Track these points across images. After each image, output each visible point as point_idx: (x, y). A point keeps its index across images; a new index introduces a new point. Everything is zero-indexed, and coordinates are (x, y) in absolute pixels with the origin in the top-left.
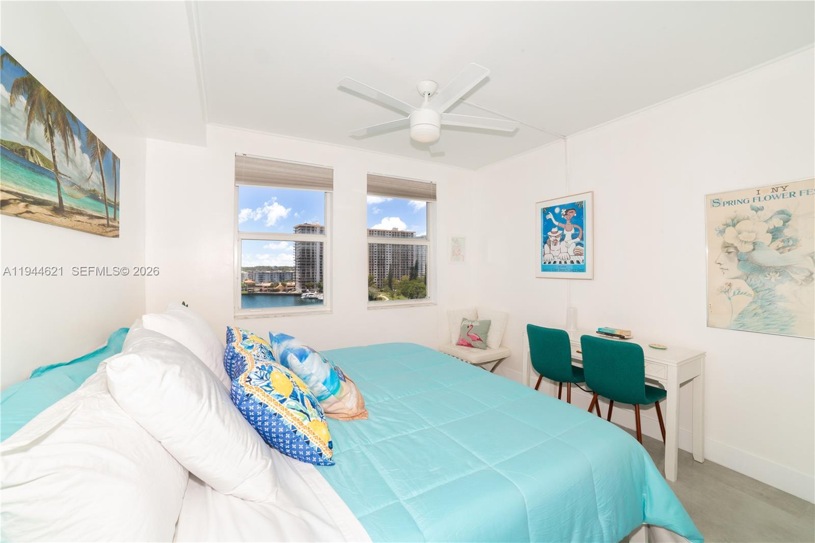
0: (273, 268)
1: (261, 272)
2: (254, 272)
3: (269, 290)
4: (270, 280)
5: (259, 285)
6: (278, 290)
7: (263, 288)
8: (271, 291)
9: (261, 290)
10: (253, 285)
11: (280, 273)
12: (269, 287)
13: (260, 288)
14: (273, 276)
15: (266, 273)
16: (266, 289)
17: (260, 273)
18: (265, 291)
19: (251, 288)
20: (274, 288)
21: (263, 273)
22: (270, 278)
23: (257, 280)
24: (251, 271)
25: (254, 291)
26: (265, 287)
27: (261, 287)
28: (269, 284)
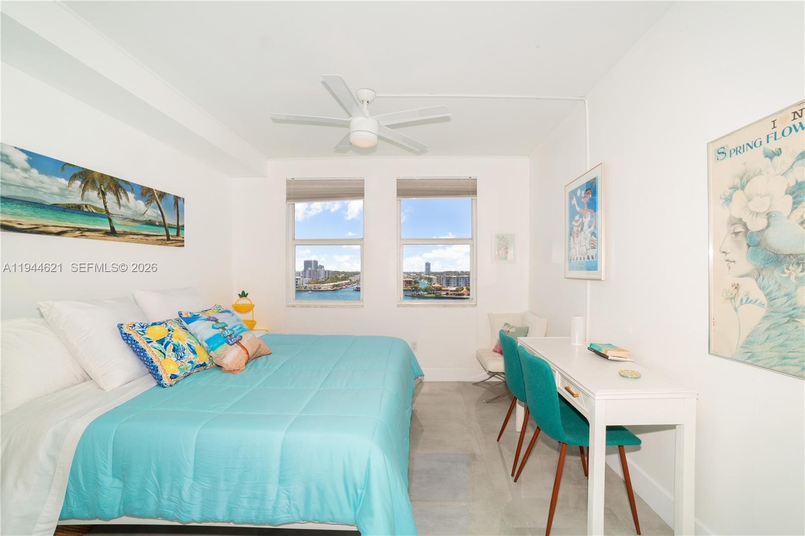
0: (460, 273)
1: (448, 276)
2: (442, 277)
3: (454, 294)
4: (456, 285)
5: (446, 289)
6: (463, 294)
7: (449, 292)
8: (456, 295)
9: (447, 294)
10: (440, 289)
11: (466, 278)
12: (454, 291)
13: (447, 292)
14: (459, 281)
15: (452, 278)
16: (451, 293)
17: (447, 278)
18: (451, 295)
19: (438, 292)
20: (459, 292)
21: (450, 278)
22: (456, 282)
23: (444, 285)
24: (439, 276)
25: (441, 295)
26: (451, 291)
27: (448, 290)
28: (454, 289)
